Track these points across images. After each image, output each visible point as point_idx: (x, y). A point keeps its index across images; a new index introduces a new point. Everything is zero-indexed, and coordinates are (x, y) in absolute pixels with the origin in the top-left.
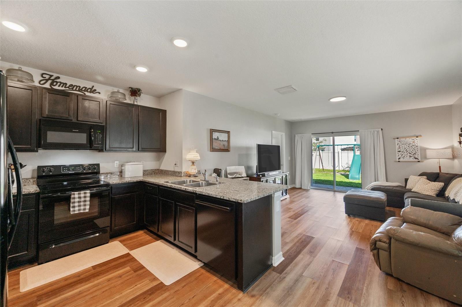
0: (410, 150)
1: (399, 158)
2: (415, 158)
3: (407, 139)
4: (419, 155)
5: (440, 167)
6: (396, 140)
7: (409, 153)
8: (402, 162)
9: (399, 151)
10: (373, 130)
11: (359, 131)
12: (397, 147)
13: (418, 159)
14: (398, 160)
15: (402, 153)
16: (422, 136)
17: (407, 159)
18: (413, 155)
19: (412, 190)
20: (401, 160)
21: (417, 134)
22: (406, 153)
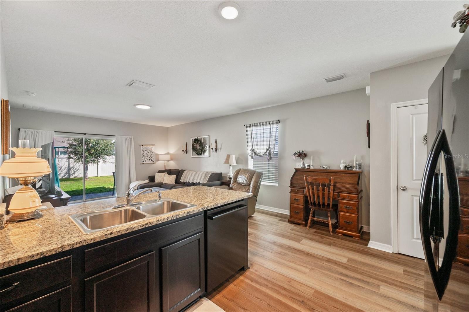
0: (149, 155)
1: (143, 161)
2: (152, 161)
3: (148, 146)
4: (154, 159)
5: (165, 166)
6: (142, 147)
7: (149, 157)
8: (145, 164)
9: (143, 156)
10: (127, 137)
11: (115, 136)
12: (142, 152)
13: (153, 161)
14: (142, 163)
15: (145, 157)
16: (156, 145)
17: (148, 162)
18: (150, 158)
19: (163, 183)
20: (144, 162)
21: (153, 144)
22: (147, 157)
